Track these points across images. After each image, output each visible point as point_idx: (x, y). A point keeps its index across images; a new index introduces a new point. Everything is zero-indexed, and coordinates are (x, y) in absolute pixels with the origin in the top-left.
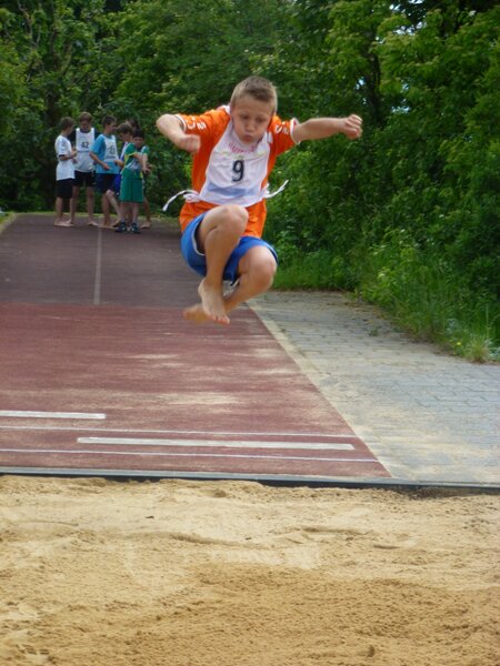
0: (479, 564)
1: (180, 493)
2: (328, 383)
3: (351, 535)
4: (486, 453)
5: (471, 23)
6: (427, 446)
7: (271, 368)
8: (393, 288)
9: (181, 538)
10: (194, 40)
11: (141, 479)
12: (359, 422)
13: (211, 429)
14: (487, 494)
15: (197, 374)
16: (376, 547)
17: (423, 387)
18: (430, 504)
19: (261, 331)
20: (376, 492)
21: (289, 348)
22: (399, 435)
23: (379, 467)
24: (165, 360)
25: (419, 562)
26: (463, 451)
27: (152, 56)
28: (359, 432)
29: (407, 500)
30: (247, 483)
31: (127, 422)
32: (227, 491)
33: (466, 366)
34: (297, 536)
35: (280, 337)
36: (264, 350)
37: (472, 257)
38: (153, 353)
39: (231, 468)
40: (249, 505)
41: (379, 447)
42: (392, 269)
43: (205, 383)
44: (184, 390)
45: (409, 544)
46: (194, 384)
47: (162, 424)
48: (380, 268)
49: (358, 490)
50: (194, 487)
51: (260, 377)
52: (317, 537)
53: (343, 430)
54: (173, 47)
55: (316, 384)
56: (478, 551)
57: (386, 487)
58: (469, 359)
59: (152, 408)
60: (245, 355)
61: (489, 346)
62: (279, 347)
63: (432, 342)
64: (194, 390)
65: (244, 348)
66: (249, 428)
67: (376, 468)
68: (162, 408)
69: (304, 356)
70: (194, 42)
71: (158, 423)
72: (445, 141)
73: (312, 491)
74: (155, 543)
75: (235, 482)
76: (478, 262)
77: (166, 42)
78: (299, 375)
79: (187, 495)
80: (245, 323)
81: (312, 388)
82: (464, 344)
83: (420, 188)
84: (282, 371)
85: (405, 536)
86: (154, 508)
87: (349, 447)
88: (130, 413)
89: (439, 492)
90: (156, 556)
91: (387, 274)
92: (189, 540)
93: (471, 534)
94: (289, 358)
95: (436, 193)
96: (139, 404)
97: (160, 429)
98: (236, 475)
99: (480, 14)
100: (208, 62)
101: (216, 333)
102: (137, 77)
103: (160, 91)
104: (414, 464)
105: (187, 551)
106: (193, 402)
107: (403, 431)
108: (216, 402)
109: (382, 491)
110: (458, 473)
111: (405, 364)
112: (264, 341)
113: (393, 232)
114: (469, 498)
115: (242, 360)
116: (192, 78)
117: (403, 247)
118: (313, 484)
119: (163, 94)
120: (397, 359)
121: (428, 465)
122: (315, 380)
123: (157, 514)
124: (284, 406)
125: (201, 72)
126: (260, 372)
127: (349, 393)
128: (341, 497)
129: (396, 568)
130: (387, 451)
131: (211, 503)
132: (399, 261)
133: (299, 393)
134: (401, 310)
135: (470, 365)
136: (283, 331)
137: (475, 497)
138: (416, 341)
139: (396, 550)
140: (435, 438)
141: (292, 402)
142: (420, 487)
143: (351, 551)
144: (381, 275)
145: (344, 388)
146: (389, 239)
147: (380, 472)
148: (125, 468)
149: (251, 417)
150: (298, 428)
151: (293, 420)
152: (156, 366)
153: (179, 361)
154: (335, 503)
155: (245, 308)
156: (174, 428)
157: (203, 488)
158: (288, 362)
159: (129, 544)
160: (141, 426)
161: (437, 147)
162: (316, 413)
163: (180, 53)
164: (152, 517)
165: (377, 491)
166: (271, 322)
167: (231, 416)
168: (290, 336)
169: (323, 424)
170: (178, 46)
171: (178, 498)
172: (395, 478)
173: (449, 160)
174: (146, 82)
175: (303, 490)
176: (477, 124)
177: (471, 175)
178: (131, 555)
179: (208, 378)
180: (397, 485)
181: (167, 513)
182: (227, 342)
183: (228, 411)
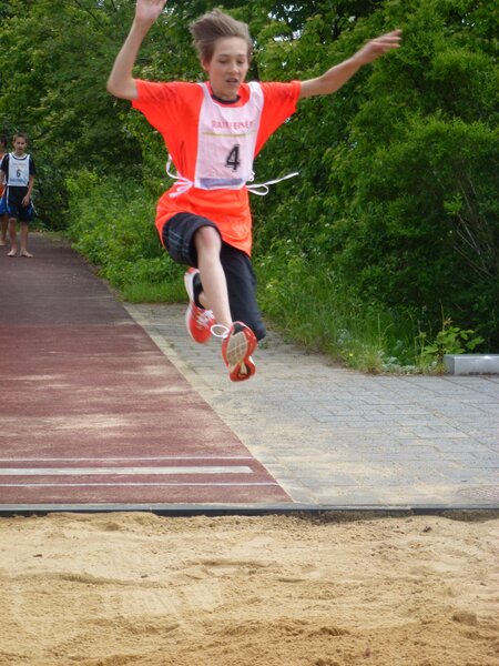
0: (391, 597)
1: (70, 528)
2: (221, 400)
3: (254, 567)
4: (389, 472)
5: (352, 29)
6: (327, 466)
7: (161, 386)
8: (281, 299)
9: (72, 579)
10: (71, 54)
11: (27, 514)
12: (256, 442)
13: (101, 456)
14: (393, 516)
15: (84, 396)
16: (280, 580)
17: (318, 402)
18: (334, 530)
19: (148, 346)
20: (277, 519)
21: (179, 364)
22: (297, 455)
23: (279, 491)
24: (50, 382)
25: (328, 596)
26: (364, 470)
27: (29, 71)
28: (256, 452)
29: (309, 526)
30: (141, 514)
31: (11, 451)
32: (119, 524)
33: (360, 379)
34: (196, 571)
35: (169, 353)
36: (154, 367)
37: (361, 266)
38: (38, 373)
39: (123, 498)
40: (144, 538)
41: (277, 469)
42: (280, 279)
43: (93, 405)
44: (71, 413)
45: (315, 575)
46: (81, 406)
47: (49, 452)
48: (267, 279)
49: (258, 518)
50: (84, 520)
51: (151, 396)
52: (217, 571)
53: (238, 451)
54: (51, 61)
55: (209, 402)
56: (389, 581)
57: (287, 513)
58: (361, 371)
59: (38, 434)
60: (133, 373)
61: (382, 357)
62: (169, 363)
63: (323, 354)
64: (81, 413)
65: (133, 366)
66: (141, 452)
67: (276, 493)
68: (50, 434)
69: (195, 371)
70: (71, 56)
71: (44, 450)
72: (329, 149)
73: (210, 520)
74: (44, 585)
75: (128, 514)
76: (367, 272)
77: (43, 57)
78: (190, 392)
79: (77, 530)
80: (133, 340)
81: (205, 407)
82: (356, 355)
83: (304, 198)
84: (174, 389)
85: (309, 567)
86: (42, 545)
87: (247, 470)
88: (14, 440)
89: (343, 516)
90: (45, 600)
91: (275, 285)
92: (80, 580)
93: (379, 561)
94: (179, 374)
95: (321, 202)
96: (24, 430)
97: (46, 457)
98: (129, 506)
99: (360, 19)
100: (86, 75)
101: (104, 351)
102: (15, 92)
103: (38, 106)
104: (314, 486)
105: (79, 592)
106: (81, 426)
107: (301, 450)
108: (104, 426)
109: (283, 517)
110: (361, 494)
111: (298, 378)
112: (153, 358)
113: (280, 242)
114: (374, 522)
115: (131, 379)
116: (70, 92)
117: (290, 258)
118: (211, 513)
119: (41, 108)
120: (290, 373)
121: (329, 487)
122: (207, 397)
123: (45, 551)
124: (177, 426)
125: (79, 86)
126: (150, 391)
127: (244, 411)
128: (240, 526)
129: (303, 604)
130: (287, 473)
131: (102, 538)
132: (287, 271)
133: (191, 412)
134: (290, 322)
135: (363, 377)
136: (172, 346)
137: (380, 521)
138: (308, 354)
139: (302, 584)
140: (335, 456)
141: (184, 423)
142: (323, 511)
143: (255, 586)
144: (269, 286)
145: (238, 405)
146: (275, 249)
147: (281, 497)
148: (10, 502)
149: (142, 440)
150: (192, 451)
151: (187, 441)
152: (41, 387)
153: (66, 381)
154: (235, 533)
155: (131, 323)
156: (62, 455)
157: (94, 521)
158: (179, 379)
159: (16, 587)
160: (26, 454)
161: (321, 155)
162: (211, 433)
163: (57, 67)
164: (40, 556)
165: (277, 517)
166: (160, 337)
167: (122, 439)
168: (179, 351)
169: (218, 445)
170: (55, 60)
171: (67, 533)
172: (297, 503)
173: (333, 168)
174: (24, 97)
175: (201, 519)
176: (361, 131)
177: (357, 183)
178: (19, 600)
179: (96, 400)
180: (299, 511)
181: (56, 551)
182: (115, 360)
183: (118, 435)
